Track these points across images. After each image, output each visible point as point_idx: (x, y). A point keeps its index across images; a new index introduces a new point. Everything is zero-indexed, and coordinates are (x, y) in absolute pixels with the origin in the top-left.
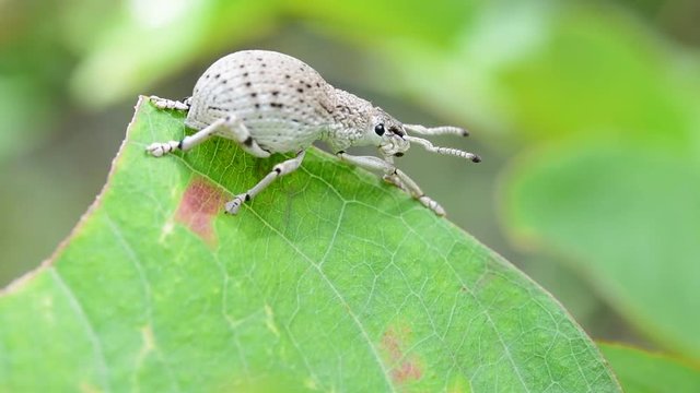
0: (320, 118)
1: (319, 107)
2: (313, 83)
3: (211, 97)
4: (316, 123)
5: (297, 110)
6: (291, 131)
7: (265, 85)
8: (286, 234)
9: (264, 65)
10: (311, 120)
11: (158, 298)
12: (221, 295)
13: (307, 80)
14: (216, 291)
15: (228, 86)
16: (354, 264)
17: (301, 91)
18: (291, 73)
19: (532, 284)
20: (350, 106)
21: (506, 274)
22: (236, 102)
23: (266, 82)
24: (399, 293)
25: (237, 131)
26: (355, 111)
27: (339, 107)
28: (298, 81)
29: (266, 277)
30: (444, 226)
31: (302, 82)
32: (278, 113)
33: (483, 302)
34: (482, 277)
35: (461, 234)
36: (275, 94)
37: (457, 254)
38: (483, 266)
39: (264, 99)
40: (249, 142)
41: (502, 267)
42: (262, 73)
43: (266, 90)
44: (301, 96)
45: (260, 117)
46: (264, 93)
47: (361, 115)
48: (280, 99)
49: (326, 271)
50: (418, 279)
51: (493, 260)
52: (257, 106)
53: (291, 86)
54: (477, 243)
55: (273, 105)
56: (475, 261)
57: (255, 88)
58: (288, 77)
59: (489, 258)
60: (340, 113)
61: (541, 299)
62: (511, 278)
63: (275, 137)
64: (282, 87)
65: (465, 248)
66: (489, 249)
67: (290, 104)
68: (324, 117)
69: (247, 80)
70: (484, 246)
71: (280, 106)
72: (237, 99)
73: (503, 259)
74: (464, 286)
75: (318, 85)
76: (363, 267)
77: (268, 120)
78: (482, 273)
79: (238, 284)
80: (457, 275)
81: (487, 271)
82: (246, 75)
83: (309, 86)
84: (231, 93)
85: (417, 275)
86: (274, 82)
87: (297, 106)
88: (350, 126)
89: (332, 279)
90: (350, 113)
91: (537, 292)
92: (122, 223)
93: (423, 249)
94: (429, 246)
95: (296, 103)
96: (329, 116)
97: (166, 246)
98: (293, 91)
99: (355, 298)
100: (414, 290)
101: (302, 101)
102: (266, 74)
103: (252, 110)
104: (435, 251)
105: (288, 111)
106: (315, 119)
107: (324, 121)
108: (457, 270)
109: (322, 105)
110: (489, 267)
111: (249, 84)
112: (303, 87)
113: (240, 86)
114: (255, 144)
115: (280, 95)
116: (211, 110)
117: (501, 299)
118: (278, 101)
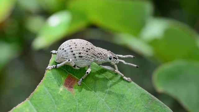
0: (93, 58)
1: (93, 55)
2: (90, 48)
3: (62, 55)
4: (92, 60)
5: (86, 57)
6: (85, 63)
7: (77, 51)
8: (94, 91)
9: (76, 45)
10: (91, 59)
11: (58, 109)
12: (76, 108)
13: (88, 48)
14: (75, 107)
15: (66, 52)
16: (113, 99)
17: (87, 51)
18: (84, 46)
19: (163, 104)
20: (101, 53)
21: (156, 102)
22: (69, 57)
23: (77, 50)
24: (126, 107)
25: (72, 64)
26: (103, 54)
27: (98, 54)
28: (86, 49)
29: (88, 103)
30: (138, 88)
31: (87, 49)
32: (81, 59)
33: (150, 110)
34: (149, 103)
35: (143, 91)
36: (80, 53)
37: (142, 96)
38: (149, 99)
39: (77, 55)
40: (75, 66)
41: (155, 100)
42: (76, 48)
43: (77, 53)
44: (87, 53)
45: (76, 60)
46: (77, 54)
47: (105, 55)
48: (82, 55)
49: (105, 101)
50: (131, 103)
51: (152, 98)
52: (75, 57)
53: (84, 51)
54: (148, 93)
55: (80, 57)
56: (147, 98)
57: (74, 52)
58: (83, 48)
59: (151, 97)
60: (99, 55)
61: (166, 109)
62: (158, 103)
63: (81, 64)
64: (82, 51)
65: (144, 94)
66: (151, 95)
67: (84, 56)
68: (94, 57)
69: (71, 50)
70: (150, 94)
71: (82, 57)
72: (69, 56)
73: (155, 97)
74: (144, 105)
75: (92, 48)
76: (116, 100)
77: (79, 61)
78: (149, 101)
79: (81, 105)
80: (142, 102)
81: (151, 101)
82: (71, 49)
83: (89, 50)
84: (67, 54)
85: (131, 102)
86: (79, 50)
87: (86, 56)
88: (102, 59)
89: (107, 103)
90: (102, 55)
91: (165, 107)
92: (48, 88)
93: (133, 95)
94: (134, 94)
95: (86, 55)
96: (96, 57)
97: (61, 94)
98: (85, 52)
99: (113, 109)
100: (130, 106)
101: (88, 54)
102: (77, 48)
103: (74, 58)
104: (136, 95)
105: (84, 58)
106: (92, 59)
107: (94, 58)
108: (142, 101)
109: (93, 54)
110: (151, 100)
111: (72, 51)
112: (88, 50)
113: (70, 52)
114: (76, 67)
115: (81, 54)
116: (62, 59)
117: (155, 109)
118: (81, 56)
